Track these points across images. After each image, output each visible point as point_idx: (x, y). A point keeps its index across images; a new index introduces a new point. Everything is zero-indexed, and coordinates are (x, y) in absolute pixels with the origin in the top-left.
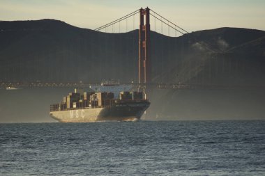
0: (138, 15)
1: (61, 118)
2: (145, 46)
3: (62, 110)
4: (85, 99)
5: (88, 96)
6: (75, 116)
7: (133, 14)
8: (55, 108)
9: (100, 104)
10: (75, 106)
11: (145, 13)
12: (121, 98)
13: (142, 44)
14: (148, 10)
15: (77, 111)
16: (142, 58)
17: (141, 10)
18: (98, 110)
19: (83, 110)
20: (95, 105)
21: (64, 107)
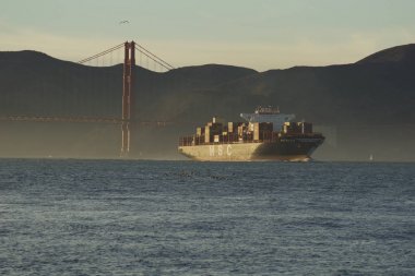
0: (123, 49)
1: (196, 155)
2: (129, 81)
3: (197, 144)
4: (231, 131)
5: (235, 128)
6: (216, 154)
7: (118, 47)
8: (187, 142)
9: (256, 137)
10: (217, 139)
11: (130, 46)
12: (285, 131)
13: (126, 79)
14: (133, 43)
15: (220, 146)
16: (127, 94)
17: (126, 44)
18: (253, 147)
19: (229, 145)
20: (248, 138)
21: (200, 141)
